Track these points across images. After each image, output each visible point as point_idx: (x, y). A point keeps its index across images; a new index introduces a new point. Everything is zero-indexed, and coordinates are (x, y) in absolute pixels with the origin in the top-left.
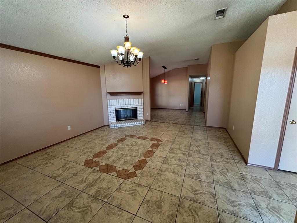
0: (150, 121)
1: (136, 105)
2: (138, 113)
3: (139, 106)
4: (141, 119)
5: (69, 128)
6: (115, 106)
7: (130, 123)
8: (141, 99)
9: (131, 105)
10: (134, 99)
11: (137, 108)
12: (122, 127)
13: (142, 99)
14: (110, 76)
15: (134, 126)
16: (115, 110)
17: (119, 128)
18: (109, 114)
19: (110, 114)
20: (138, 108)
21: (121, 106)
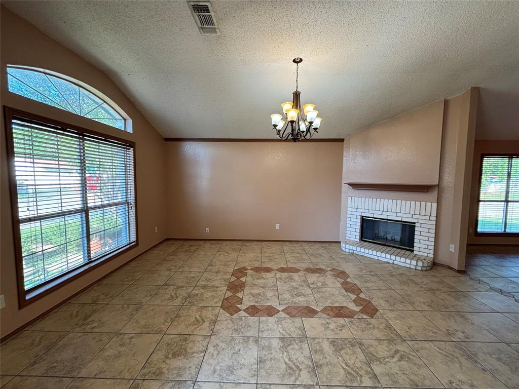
0: (459, 272)
1: (410, 216)
2: (416, 237)
3: (420, 221)
4: (426, 255)
5: (278, 227)
6: (361, 211)
7: (379, 254)
8: (429, 204)
9: (398, 215)
10: (408, 202)
11: (414, 223)
12: (360, 254)
13: (435, 205)
14: (358, 153)
15: (388, 263)
16: (360, 217)
17: (352, 254)
18: (348, 222)
19: (351, 223)
20: (416, 225)
21: (374, 212)
